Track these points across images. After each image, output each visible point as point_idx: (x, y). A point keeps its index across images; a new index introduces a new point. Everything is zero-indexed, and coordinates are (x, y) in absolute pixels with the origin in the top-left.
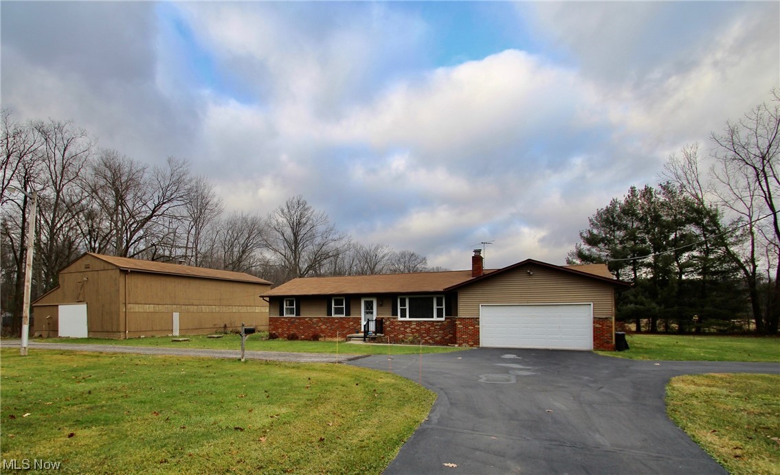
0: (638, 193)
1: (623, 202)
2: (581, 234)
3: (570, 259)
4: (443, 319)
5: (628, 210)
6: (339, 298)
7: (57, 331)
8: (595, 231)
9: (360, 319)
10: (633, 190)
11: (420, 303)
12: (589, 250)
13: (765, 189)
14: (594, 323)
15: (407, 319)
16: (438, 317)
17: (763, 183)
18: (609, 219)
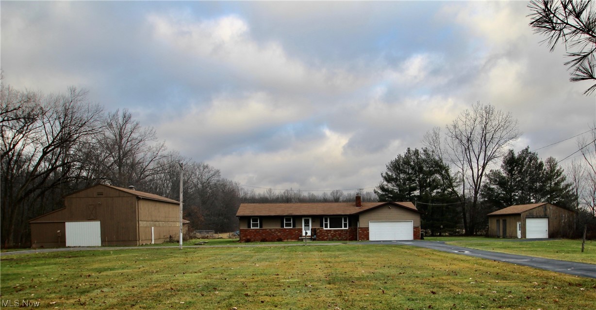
0: (411, 152)
1: (404, 157)
2: (382, 174)
3: (376, 189)
4: (347, 228)
5: (406, 161)
6: (288, 218)
7: (65, 242)
8: (390, 174)
9: (302, 229)
10: (409, 150)
11: (336, 220)
12: (387, 185)
13: (469, 157)
14: (414, 229)
15: (329, 228)
16: (344, 227)
17: (468, 154)
18: (397, 166)
